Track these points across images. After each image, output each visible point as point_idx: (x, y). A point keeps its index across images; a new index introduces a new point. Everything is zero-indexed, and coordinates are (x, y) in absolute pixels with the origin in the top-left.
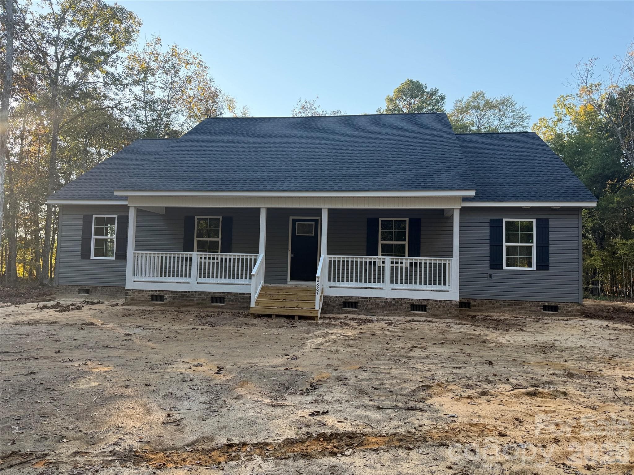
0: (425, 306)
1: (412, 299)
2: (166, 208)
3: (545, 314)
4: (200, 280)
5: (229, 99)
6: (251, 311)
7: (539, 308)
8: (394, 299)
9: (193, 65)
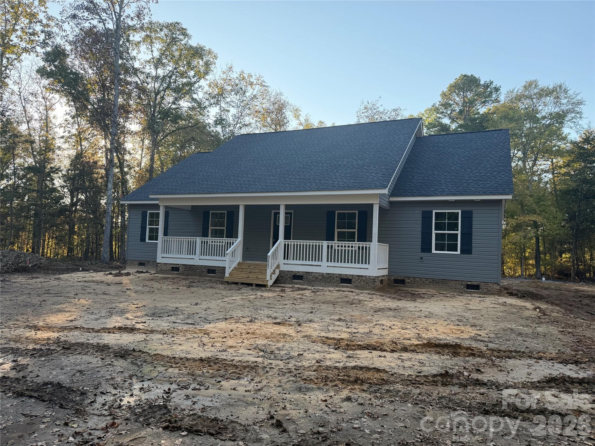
0: (351, 280)
1: (341, 275)
2: (192, 206)
3: (468, 291)
4: (202, 257)
5: (295, 108)
6: (225, 280)
7: (462, 287)
8: (328, 274)
9: (257, 86)
